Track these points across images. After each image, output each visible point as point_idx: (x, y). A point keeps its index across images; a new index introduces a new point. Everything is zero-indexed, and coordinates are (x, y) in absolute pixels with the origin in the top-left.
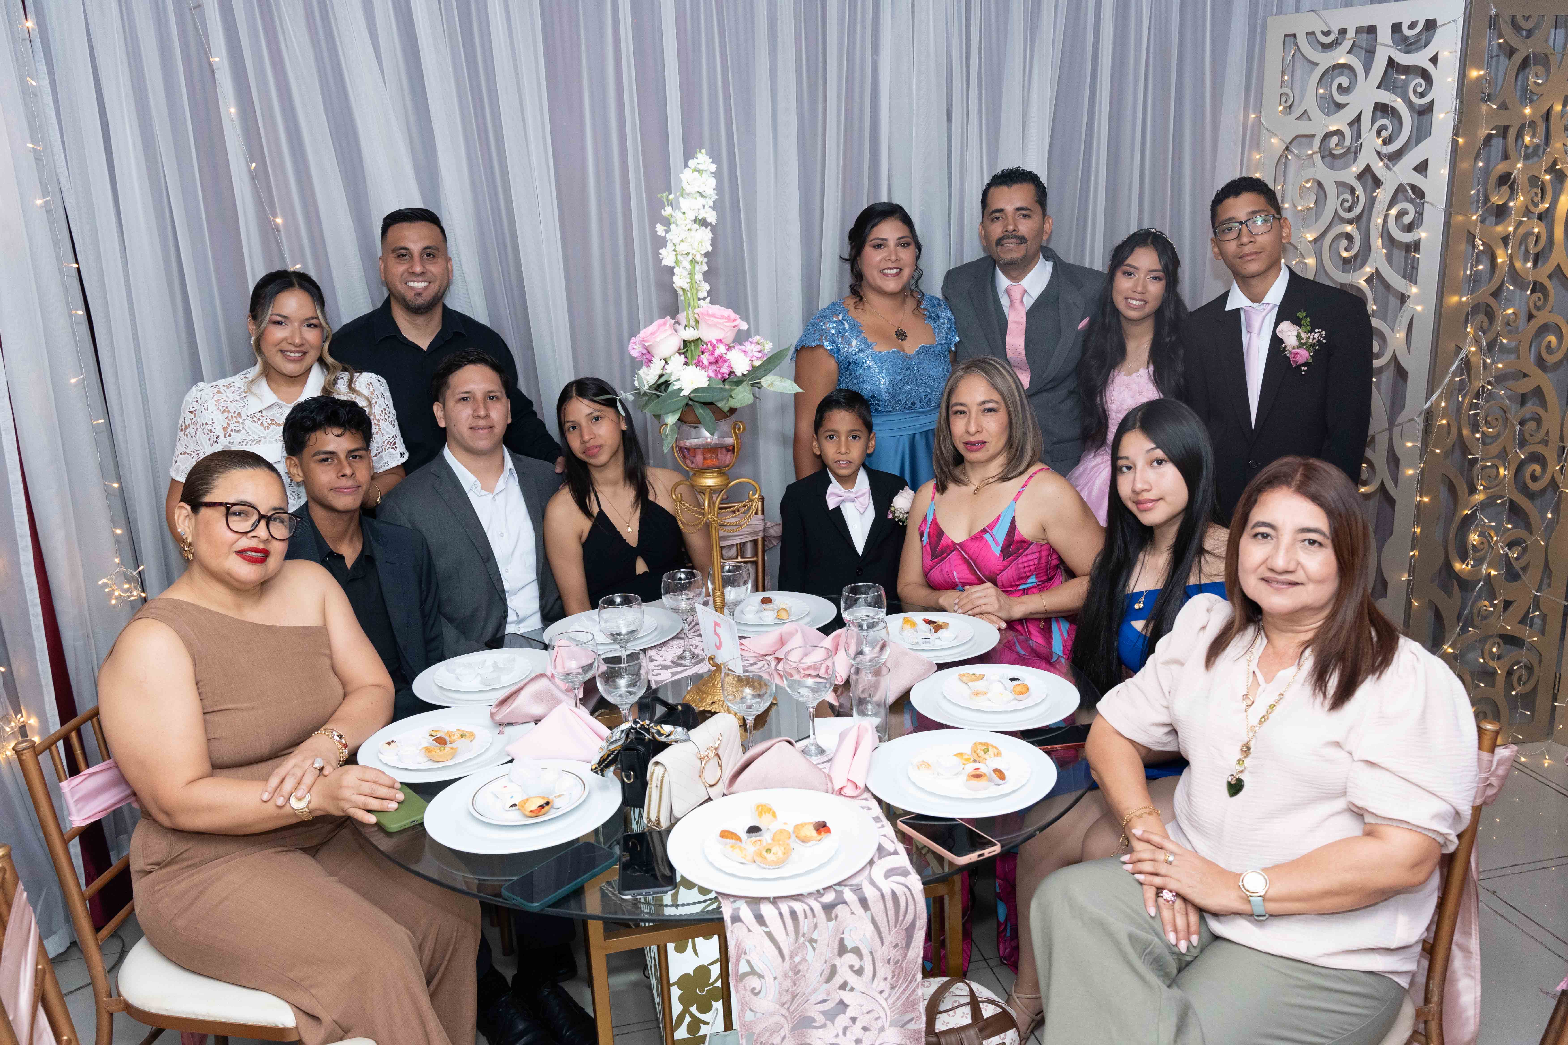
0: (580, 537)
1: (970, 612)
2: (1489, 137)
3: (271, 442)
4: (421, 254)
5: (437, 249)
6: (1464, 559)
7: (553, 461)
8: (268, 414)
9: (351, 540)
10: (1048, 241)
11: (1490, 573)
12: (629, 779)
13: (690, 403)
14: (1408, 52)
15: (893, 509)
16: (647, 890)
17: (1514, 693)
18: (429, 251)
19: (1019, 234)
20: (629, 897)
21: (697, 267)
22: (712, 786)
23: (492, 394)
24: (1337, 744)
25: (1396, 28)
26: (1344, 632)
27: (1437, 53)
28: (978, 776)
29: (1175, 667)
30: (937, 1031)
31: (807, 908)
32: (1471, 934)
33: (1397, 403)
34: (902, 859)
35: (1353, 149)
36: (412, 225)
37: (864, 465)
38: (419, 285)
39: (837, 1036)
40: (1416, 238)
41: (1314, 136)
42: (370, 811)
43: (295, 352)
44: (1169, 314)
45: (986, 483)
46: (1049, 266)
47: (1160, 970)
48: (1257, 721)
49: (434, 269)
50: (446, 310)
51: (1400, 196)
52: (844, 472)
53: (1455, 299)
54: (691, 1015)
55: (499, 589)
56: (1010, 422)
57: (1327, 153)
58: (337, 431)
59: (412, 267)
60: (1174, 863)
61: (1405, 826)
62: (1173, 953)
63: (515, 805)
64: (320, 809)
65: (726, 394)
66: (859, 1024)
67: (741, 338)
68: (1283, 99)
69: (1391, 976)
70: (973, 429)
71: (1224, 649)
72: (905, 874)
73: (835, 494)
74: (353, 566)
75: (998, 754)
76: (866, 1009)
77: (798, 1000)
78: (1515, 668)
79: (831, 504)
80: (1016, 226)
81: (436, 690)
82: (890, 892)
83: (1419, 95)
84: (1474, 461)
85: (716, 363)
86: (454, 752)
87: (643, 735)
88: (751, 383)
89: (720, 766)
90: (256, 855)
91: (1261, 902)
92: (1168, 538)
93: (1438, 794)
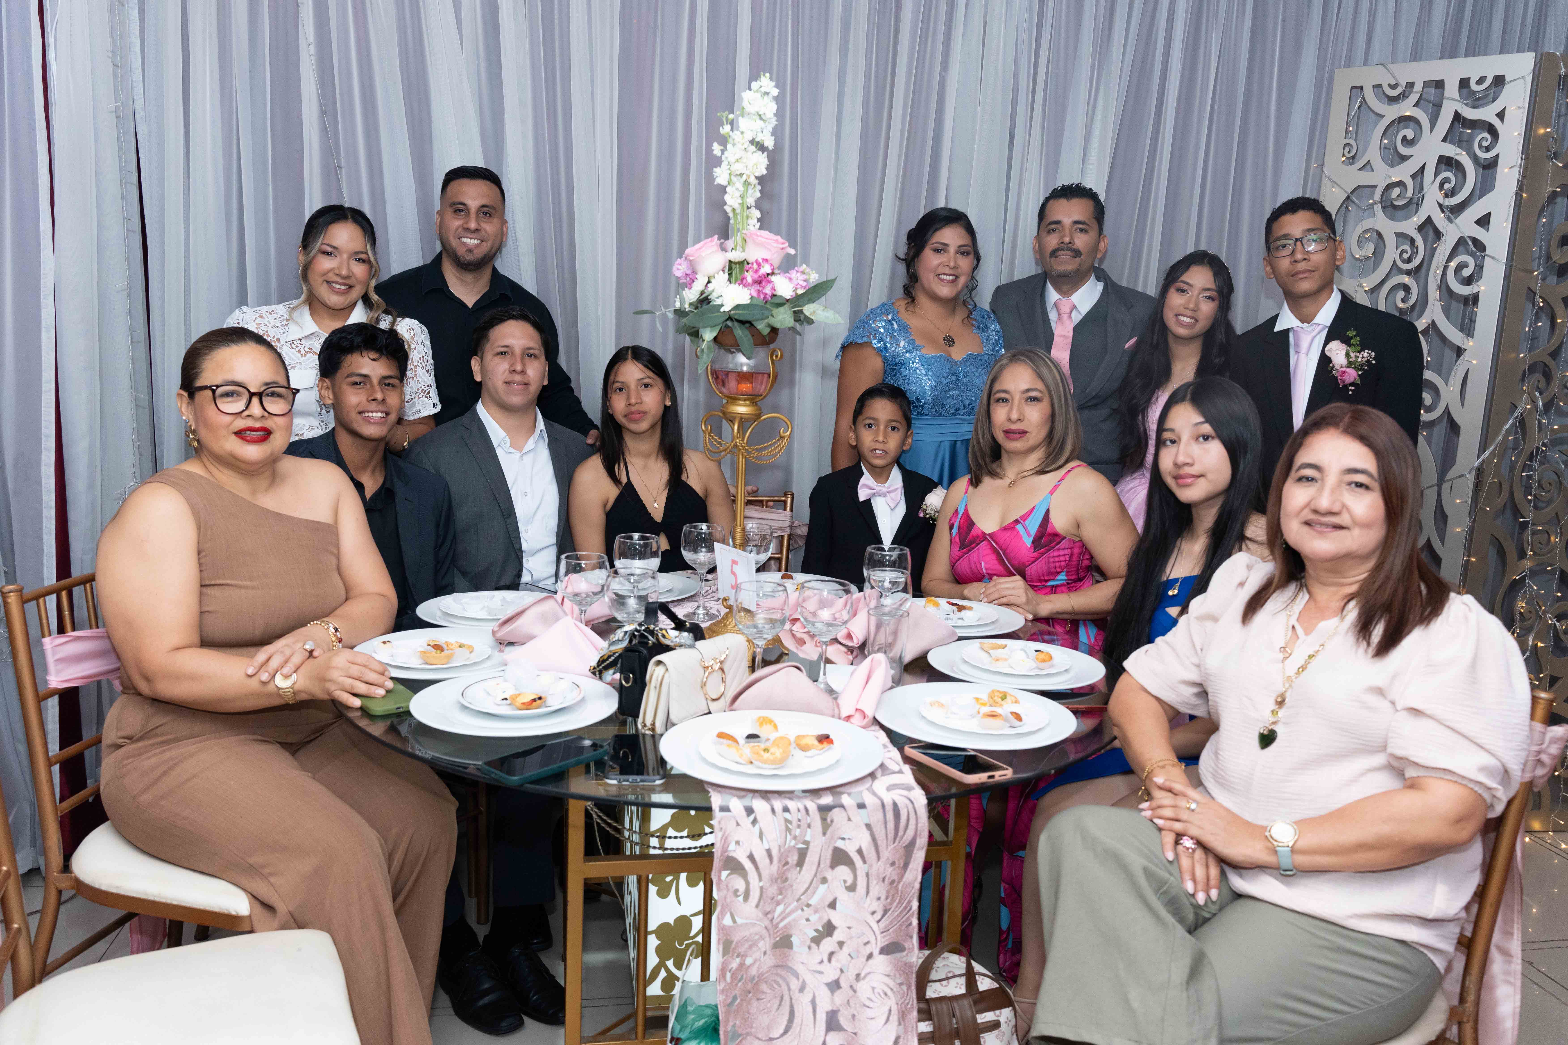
0: (605, 506)
1: (996, 602)
2: (1554, 196)
3: (306, 369)
4: (478, 211)
5: (495, 209)
7: (586, 434)
8: (307, 343)
9: (373, 471)
10: (1102, 260)
11: (1537, 645)
12: (627, 683)
13: (729, 323)
14: (1474, 107)
15: (924, 507)
16: (634, 777)
17: (1557, 774)
18: (486, 209)
19: (1074, 247)
20: (614, 782)
21: (750, 191)
22: (713, 700)
23: (531, 352)
24: (1380, 692)
25: (1464, 83)
26: (1391, 583)
27: (1505, 108)
28: (993, 716)
29: (1209, 624)
30: (927, 998)
31: (801, 807)
32: (1513, 935)
33: (1447, 460)
34: (907, 776)
35: (1415, 200)
36: (473, 182)
37: (898, 462)
38: (472, 242)
39: (822, 962)
40: (1475, 291)
41: (1375, 186)
42: (355, 695)
43: (340, 284)
44: (1220, 336)
45: (1023, 476)
46: (1100, 286)
47: (1175, 914)
48: (1295, 671)
49: (489, 227)
50: (496, 276)
51: (1461, 248)
52: (878, 463)
53: (1513, 355)
54: (668, 970)
55: (516, 546)
56: (1053, 415)
57: (1389, 204)
58: (373, 355)
59: (467, 223)
60: (1196, 811)
61: (1449, 777)
62: (1190, 903)
63: (506, 699)
64: (305, 692)
65: (766, 313)
66: (846, 950)
67: (788, 265)
68: (1347, 149)
70: (1014, 416)
71: (1262, 605)
72: (909, 788)
73: (867, 486)
74: (371, 498)
75: (1017, 702)
76: (854, 932)
79: (862, 495)
80: (1072, 238)
81: (439, 613)
82: (891, 802)
83: (1484, 149)
84: (1524, 526)
85: (760, 283)
86: (450, 658)
87: (647, 637)
88: (793, 308)
89: (724, 681)
90: (233, 739)
91: (1290, 854)
92: (1207, 519)
93: (1487, 747)
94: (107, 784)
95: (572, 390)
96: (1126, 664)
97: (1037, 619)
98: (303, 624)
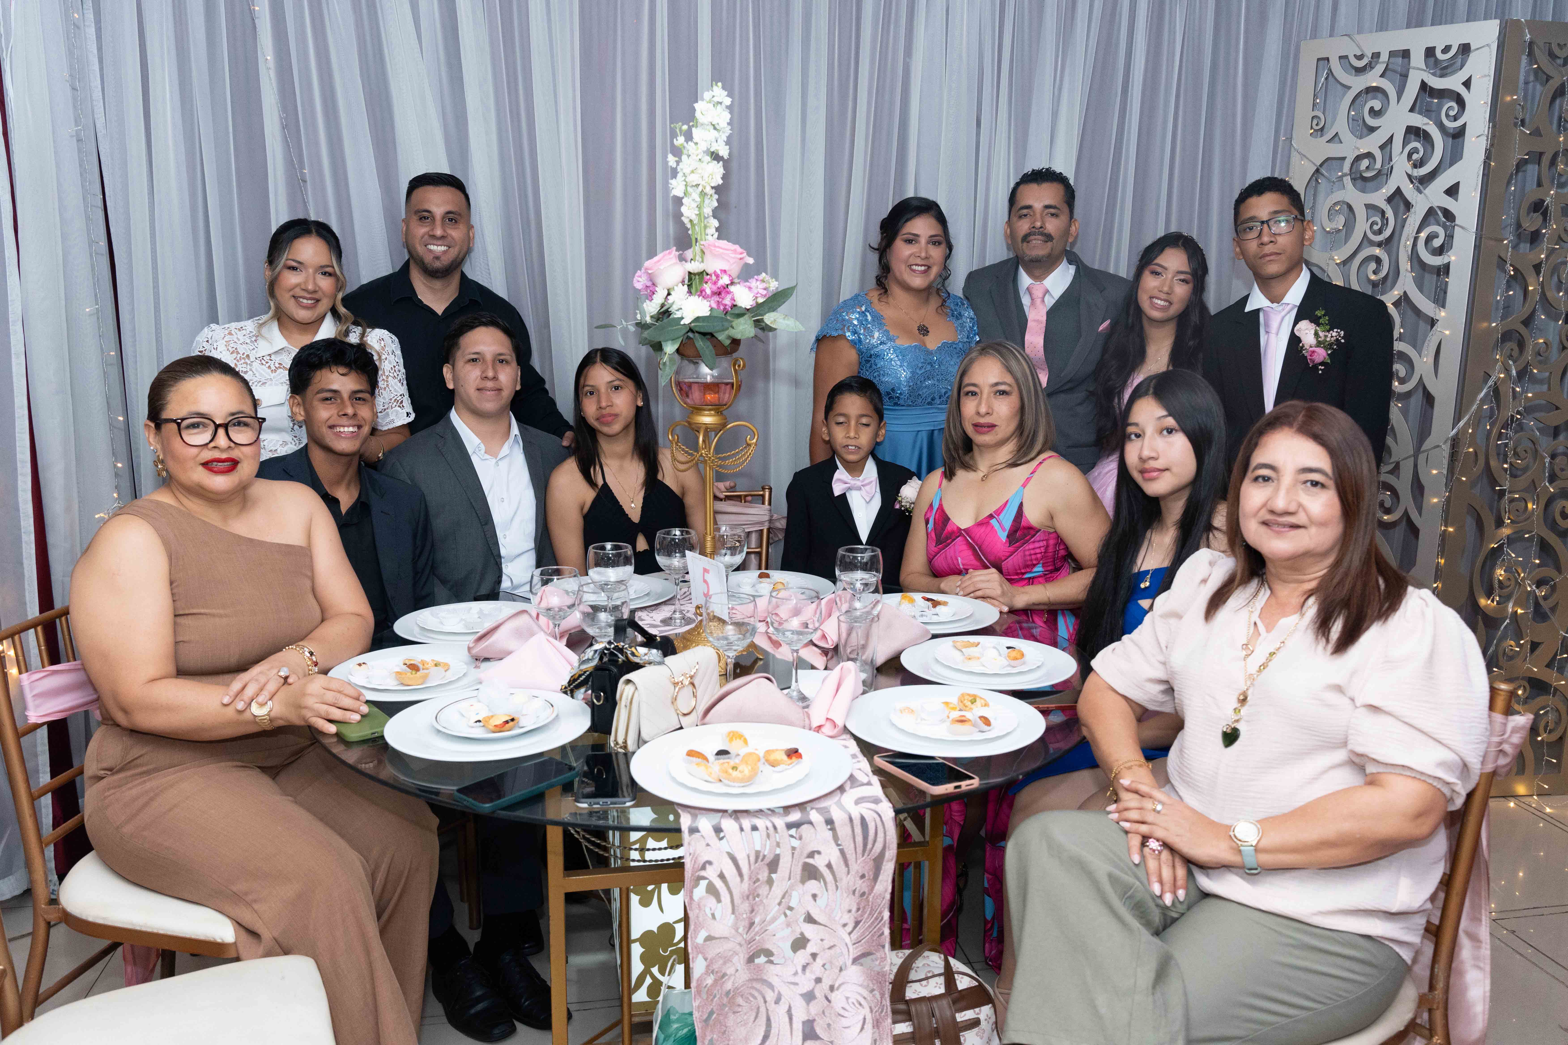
0: (582, 509)
1: (972, 595)
2: (1522, 163)
3: (276, 385)
4: (443, 218)
5: (460, 215)
6: (1489, 594)
7: (561, 436)
8: (277, 359)
9: (348, 485)
11: (1516, 612)
12: (598, 700)
13: (691, 335)
14: (1441, 76)
15: (900, 499)
16: (605, 800)
17: (1539, 739)
18: (451, 216)
19: (1046, 231)
20: (585, 805)
21: (707, 201)
22: (685, 715)
23: (502, 357)
24: (1339, 689)
25: (1430, 52)
26: (1350, 579)
27: (1471, 77)
28: (962, 721)
29: (1173, 621)
30: (907, 998)
31: (770, 825)
32: (1480, 920)
33: (1423, 430)
34: (876, 787)
35: (1384, 172)
36: (437, 189)
37: (873, 454)
38: (438, 249)
39: (796, 974)
40: (1446, 261)
41: (1344, 159)
42: (331, 721)
43: (307, 299)
44: (1194, 318)
45: (994, 469)
46: (1072, 269)
47: (1142, 918)
48: (1257, 668)
49: (456, 233)
50: (465, 282)
51: (1432, 219)
52: (852, 457)
53: (1485, 325)
54: (653, 977)
55: (495, 553)
56: (1022, 408)
57: (1358, 175)
58: (342, 370)
59: (433, 230)
60: (1163, 812)
61: (1408, 773)
62: (1157, 906)
63: (479, 721)
64: (281, 719)
65: (726, 324)
66: (819, 961)
67: (746, 274)
68: (1315, 122)
69: (1391, 945)
70: (983, 410)
71: (1225, 602)
72: (877, 801)
73: (841, 480)
74: (348, 512)
75: (986, 705)
76: (827, 944)
77: (756, 928)
78: (1542, 712)
79: (837, 490)
80: (1043, 223)
81: (417, 630)
82: (859, 817)
83: (1452, 119)
84: (1502, 493)
85: (719, 294)
86: (425, 678)
87: (616, 655)
88: (753, 317)
89: (695, 696)
90: (212, 766)
91: (1253, 853)
92: (1175, 511)
93: (1445, 742)
94: (90, 816)
95: (547, 392)
96: (1094, 663)
97: (1013, 611)
98: (277, 649)
